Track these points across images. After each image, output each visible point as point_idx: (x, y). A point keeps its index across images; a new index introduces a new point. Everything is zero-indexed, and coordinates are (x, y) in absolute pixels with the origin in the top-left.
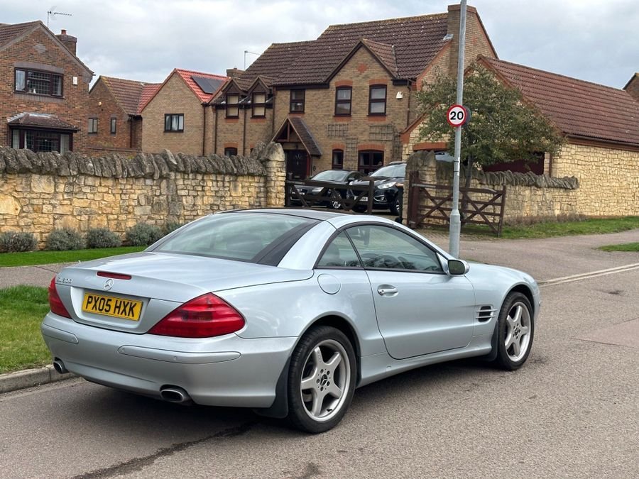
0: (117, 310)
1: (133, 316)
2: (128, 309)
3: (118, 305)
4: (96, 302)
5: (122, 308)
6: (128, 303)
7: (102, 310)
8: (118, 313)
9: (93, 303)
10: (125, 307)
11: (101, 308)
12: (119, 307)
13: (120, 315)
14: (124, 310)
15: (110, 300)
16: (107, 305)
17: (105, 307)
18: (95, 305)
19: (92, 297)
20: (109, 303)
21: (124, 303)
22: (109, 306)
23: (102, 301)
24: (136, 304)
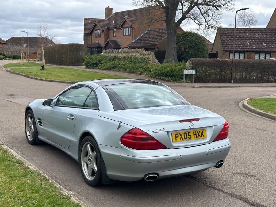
0: (195, 136)
1: (204, 136)
2: (200, 134)
3: (195, 133)
4: (181, 136)
5: (197, 134)
6: (199, 131)
7: (187, 138)
8: (196, 137)
9: (180, 137)
10: (199, 133)
11: (186, 137)
12: (196, 135)
13: (197, 138)
14: (199, 135)
15: (190, 133)
16: (189, 135)
17: (188, 137)
18: (181, 137)
19: (178, 134)
20: (190, 134)
21: (197, 132)
22: (190, 135)
23: (185, 134)
24: (203, 131)
